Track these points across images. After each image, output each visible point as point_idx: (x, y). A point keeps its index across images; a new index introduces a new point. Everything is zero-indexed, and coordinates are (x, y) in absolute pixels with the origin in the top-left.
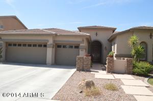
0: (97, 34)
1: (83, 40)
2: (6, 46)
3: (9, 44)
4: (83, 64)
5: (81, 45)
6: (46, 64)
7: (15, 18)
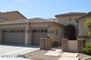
0: (70, 19)
1: (50, 26)
2: (3, 33)
3: (4, 31)
4: (44, 44)
5: (49, 29)
6: (25, 45)
7: (17, 12)
